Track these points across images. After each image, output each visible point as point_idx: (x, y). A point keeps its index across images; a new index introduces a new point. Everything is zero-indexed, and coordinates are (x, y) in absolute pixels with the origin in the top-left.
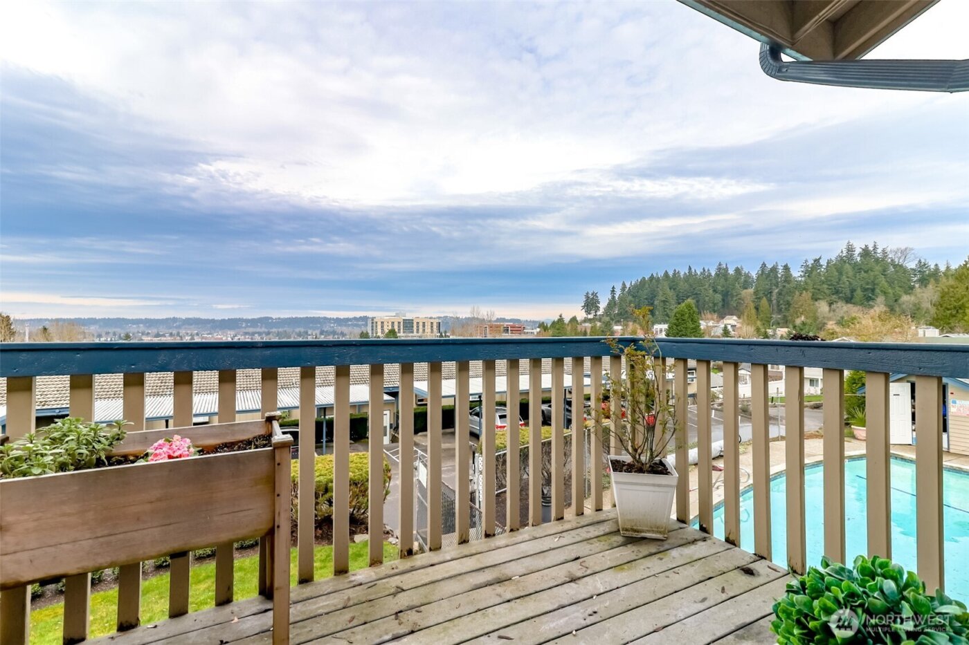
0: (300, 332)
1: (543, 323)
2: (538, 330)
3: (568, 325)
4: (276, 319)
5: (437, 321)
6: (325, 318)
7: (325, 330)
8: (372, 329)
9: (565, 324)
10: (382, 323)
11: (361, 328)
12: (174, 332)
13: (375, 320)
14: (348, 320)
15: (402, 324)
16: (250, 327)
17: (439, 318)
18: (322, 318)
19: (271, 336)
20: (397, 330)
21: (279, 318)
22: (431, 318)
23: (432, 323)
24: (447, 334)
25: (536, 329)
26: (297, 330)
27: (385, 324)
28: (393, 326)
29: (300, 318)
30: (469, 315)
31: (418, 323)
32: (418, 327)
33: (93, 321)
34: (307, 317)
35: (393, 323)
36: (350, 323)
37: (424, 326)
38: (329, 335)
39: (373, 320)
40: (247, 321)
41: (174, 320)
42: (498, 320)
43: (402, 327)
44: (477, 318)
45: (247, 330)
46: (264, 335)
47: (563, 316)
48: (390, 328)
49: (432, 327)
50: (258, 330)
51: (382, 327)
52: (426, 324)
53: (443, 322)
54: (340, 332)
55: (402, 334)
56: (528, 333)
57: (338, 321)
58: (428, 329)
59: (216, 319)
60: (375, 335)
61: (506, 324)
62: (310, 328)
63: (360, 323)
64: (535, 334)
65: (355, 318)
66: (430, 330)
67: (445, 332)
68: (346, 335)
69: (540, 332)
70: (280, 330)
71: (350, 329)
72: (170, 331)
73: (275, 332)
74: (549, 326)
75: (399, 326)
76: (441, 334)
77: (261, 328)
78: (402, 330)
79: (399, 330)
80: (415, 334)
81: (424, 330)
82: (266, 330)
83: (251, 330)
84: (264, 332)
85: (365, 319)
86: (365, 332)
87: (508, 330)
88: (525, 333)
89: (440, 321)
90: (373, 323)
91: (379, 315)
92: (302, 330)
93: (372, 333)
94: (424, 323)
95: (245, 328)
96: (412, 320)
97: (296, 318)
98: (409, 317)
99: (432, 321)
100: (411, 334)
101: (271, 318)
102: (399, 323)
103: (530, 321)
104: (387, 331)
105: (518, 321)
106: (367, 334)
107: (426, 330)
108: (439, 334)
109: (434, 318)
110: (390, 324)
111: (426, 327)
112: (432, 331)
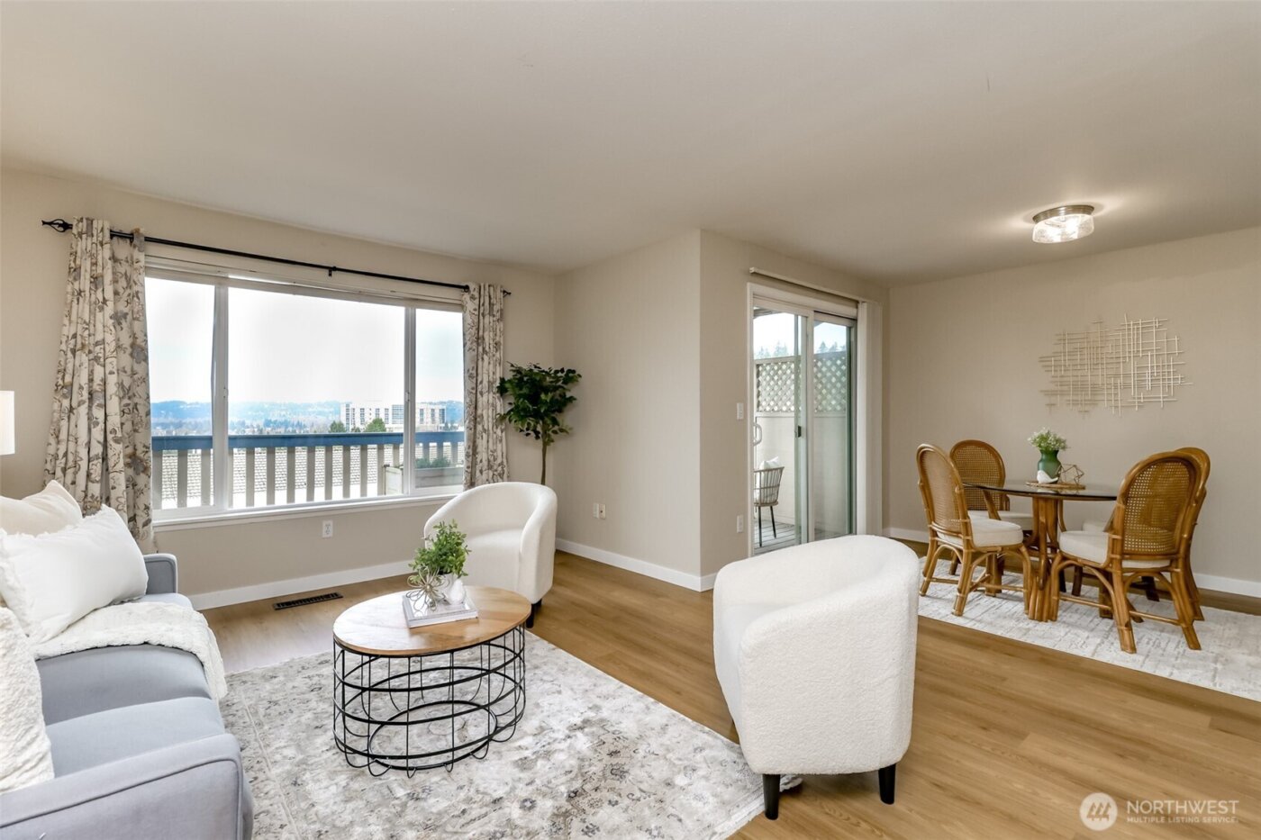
4: (191, 404)
5: (441, 407)
7: (275, 419)
8: (347, 419)
10: (362, 410)
11: (330, 416)
13: (351, 407)
14: (310, 405)
15: (390, 411)
17: (442, 403)
18: (269, 403)
20: (383, 419)
21: (197, 403)
22: (431, 403)
23: (433, 410)
24: (456, 425)
27: (367, 412)
28: (377, 414)
35: (378, 410)
36: (313, 410)
37: (422, 414)
38: (278, 427)
39: (347, 405)
43: (390, 415)
46: (172, 428)
48: (373, 417)
49: (433, 415)
51: (362, 414)
52: (425, 411)
53: (448, 409)
54: (295, 423)
55: (390, 425)
57: (294, 407)
58: (427, 418)
60: (351, 426)
62: (250, 417)
65: (321, 404)
66: (430, 420)
67: (452, 422)
68: (305, 426)
73: (190, 423)
75: (387, 414)
76: (446, 424)
77: (166, 417)
78: (390, 421)
79: (387, 420)
81: (422, 420)
84: (172, 424)
85: (336, 404)
86: (337, 422)
89: (445, 407)
90: (348, 410)
93: (348, 424)
94: (422, 410)
99: (433, 407)
101: (183, 403)
102: (387, 410)
104: (369, 421)
106: (341, 424)
107: (425, 420)
108: (443, 425)
109: (435, 404)
110: (373, 412)
111: (425, 415)
112: (433, 421)
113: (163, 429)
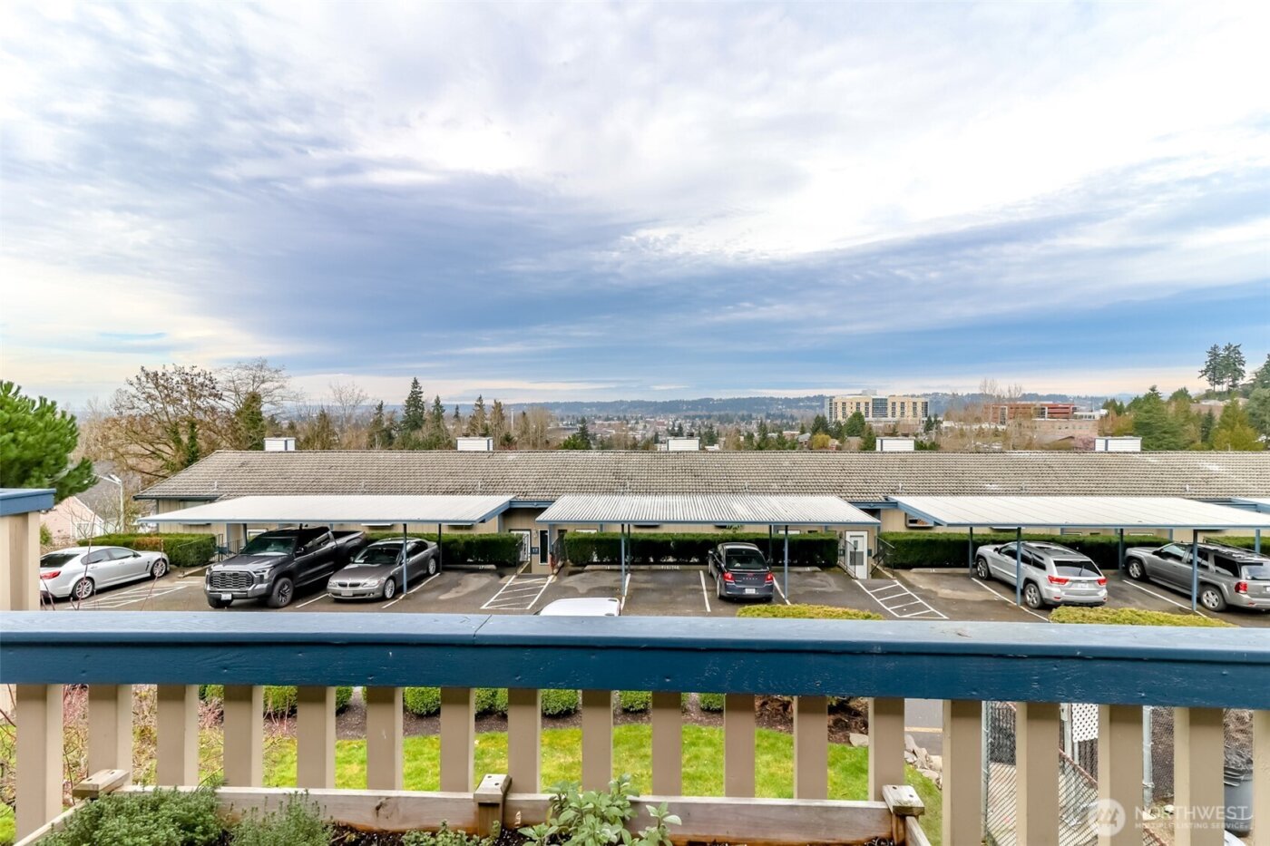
0: (743, 415)
1: (1113, 401)
2: (1104, 412)
3: (1169, 403)
4: (717, 400)
5: (924, 400)
6: (772, 399)
7: (772, 413)
8: (831, 413)
9: (1161, 402)
10: (844, 404)
11: (815, 410)
12: (622, 416)
13: (834, 400)
14: (799, 400)
15: (871, 405)
16: (691, 409)
17: (925, 395)
18: (768, 399)
19: (712, 420)
20: (863, 414)
21: (721, 400)
22: (913, 396)
23: (915, 403)
24: (938, 419)
25: (1098, 409)
26: (740, 413)
27: (848, 405)
28: (858, 408)
29: (744, 399)
30: (977, 391)
31: (894, 404)
32: (894, 408)
33: (557, 405)
34: (751, 398)
35: (858, 404)
36: (802, 404)
37: (902, 408)
38: (776, 419)
39: (831, 400)
40: (688, 403)
41: (622, 403)
42: (1025, 397)
43: (870, 409)
44: (991, 397)
45: (687, 414)
46: (705, 419)
47: (1158, 389)
48: (854, 410)
49: (915, 409)
50: (699, 413)
51: (844, 409)
52: (906, 405)
53: (931, 401)
54: (789, 414)
55: (870, 418)
56: (1082, 417)
57: (787, 402)
58: (909, 411)
59: (658, 401)
60: (834, 420)
61: (1038, 404)
62: (754, 411)
63: (814, 404)
64: (1097, 418)
65: (808, 399)
66: (911, 413)
67: (936, 416)
68: (796, 419)
69: (1107, 416)
70: (722, 413)
71: (802, 411)
72: (618, 414)
74: (1125, 405)
75: (867, 409)
76: (929, 418)
77: (702, 411)
78: (870, 414)
79: (867, 413)
80: (890, 418)
81: (903, 414)
82: (707, 414)
83: (692, 413)
84: (705, 416)
85: (821, 398)
86: (821, 416)
87: (1043, 413)
88: (1075, 417)
89: (927, 400)
90: (831, 404)
91: (839, 394)
92: (745, 413)
93: (831, 417)
94: (903, 403)
95: (686, 411)
96: (886, 400)
97: (739, 399)
98: (881, 395)
99: (915, 400)
100: (884, 419)
101: (712, 400)
102: (867, 404)
103: (1086, 398)
104: (850, 415)
105: (1063, 398)
106: (824, 418)
107: (906, 413)
108: (926, 419)
109: (918, 397)
110: (854, 405)
111: (906, 409)
112: (915, 414)
113: (700, 419)
